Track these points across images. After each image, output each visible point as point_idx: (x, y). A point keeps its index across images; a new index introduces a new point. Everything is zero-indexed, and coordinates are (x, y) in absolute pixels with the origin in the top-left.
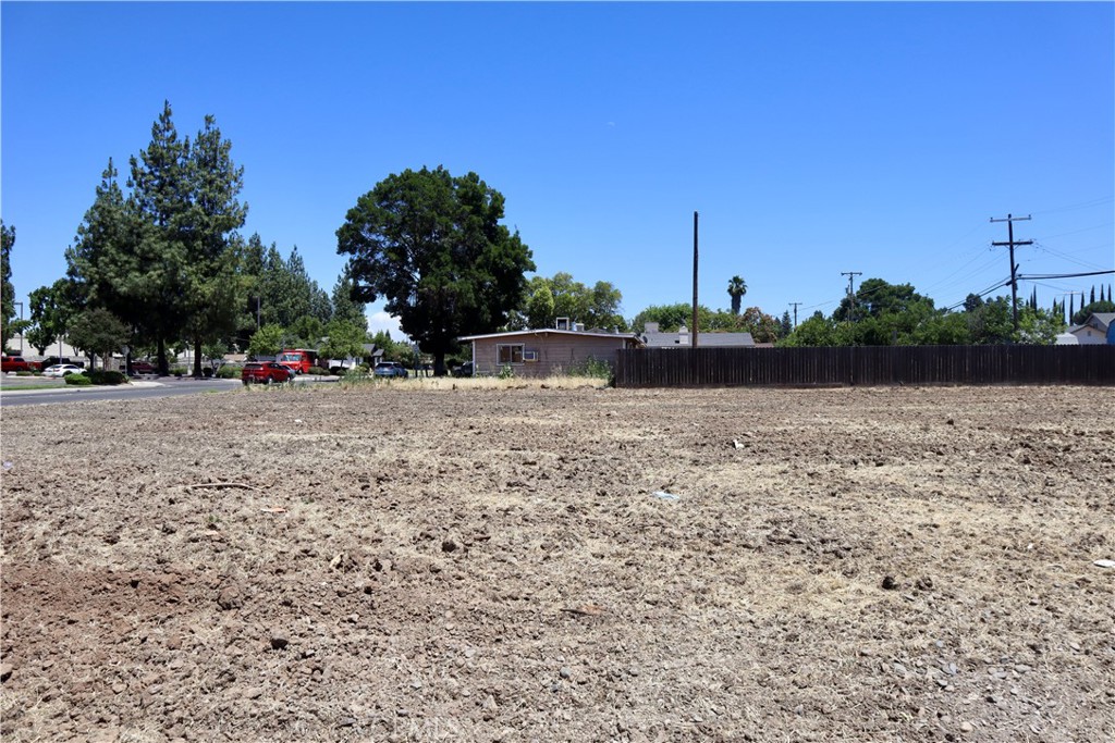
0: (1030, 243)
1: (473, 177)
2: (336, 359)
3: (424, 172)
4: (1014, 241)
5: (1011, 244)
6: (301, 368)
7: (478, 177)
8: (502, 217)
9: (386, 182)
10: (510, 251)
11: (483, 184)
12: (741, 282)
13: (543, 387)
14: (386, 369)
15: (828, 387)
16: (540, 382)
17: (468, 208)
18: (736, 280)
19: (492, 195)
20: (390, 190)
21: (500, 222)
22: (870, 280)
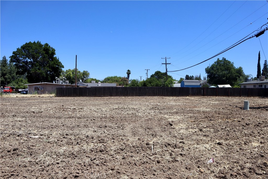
0: (170, 64)
1: (47, 45)
2: (20, 89)
3: (34, 43)
4: (167, 63)
5: (166, 64)
6: (9, 91)
7: (48, 45)
8: (55, 54)
9: (25, 45)
10: (55, 63)
11: (50, 46)
12: (130, 71)
13: (39, 97)
14: (24, 92)
15: (105, 97)
16: (38, 95)
17: (44, 52)
18: (128, 70)
19: (52, 49)
20: (25, 47)
21: (55, 56)
22: (157, 71)
